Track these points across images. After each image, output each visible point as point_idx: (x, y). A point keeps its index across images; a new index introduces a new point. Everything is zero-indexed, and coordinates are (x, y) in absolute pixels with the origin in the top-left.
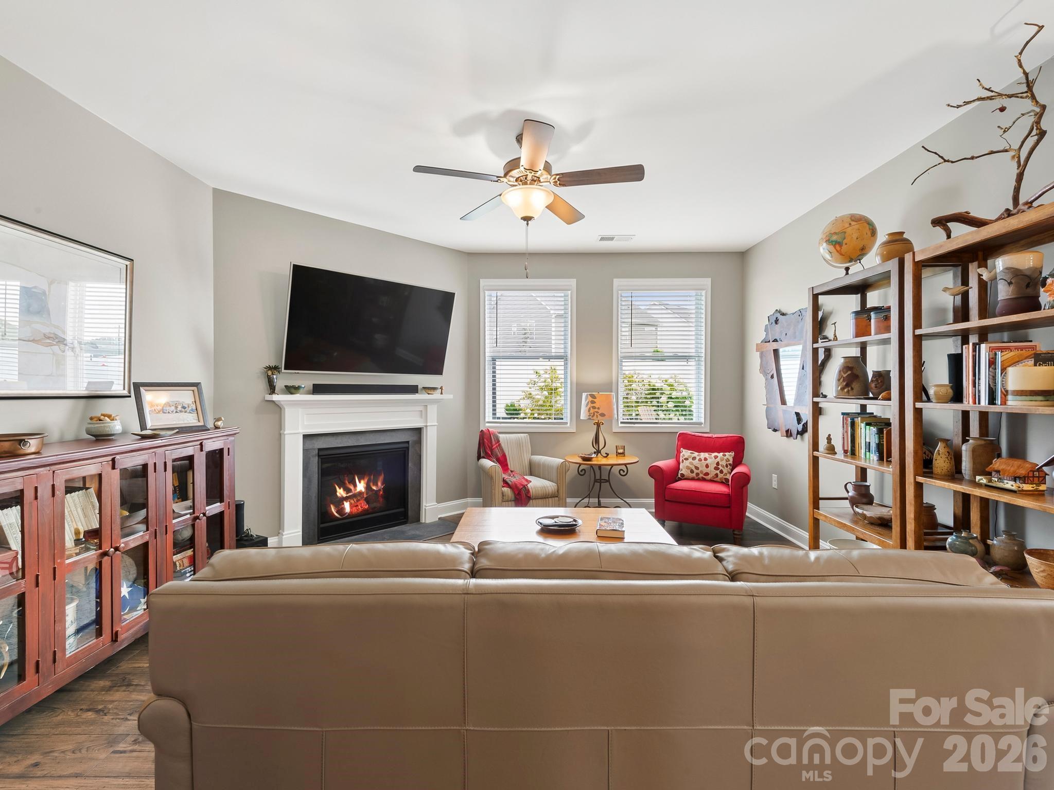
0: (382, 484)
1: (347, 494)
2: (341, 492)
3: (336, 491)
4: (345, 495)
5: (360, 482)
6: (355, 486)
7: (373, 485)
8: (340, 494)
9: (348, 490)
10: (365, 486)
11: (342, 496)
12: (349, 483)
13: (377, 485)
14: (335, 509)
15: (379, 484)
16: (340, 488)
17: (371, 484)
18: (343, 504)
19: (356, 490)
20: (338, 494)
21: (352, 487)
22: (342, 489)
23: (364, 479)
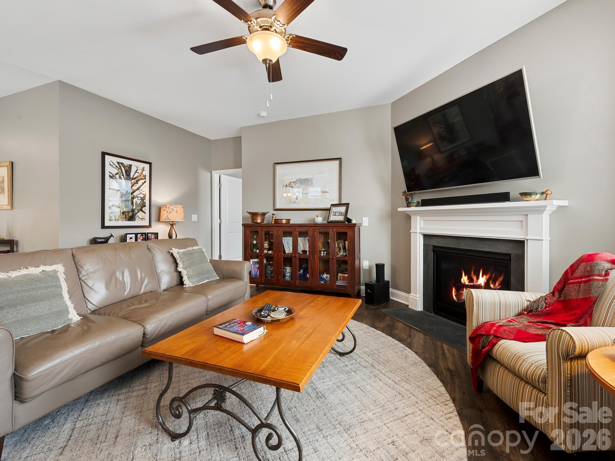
0: (499, 285)
1: (469, 283)
2: (465, 279)
3: (461, 277)
4: (467, 283)
5: (482, 276)
6: (478, 278)
7: (492, 283)
8: (464, 280)
9: (471, 280)
10: (486, 281)
11: (465, 283)
12: (474, 274)
13: (495, 284)
14: (455, 292)
15: (497, 284)
16: (465, 276)
17: (491, 282)
18: (463, 290)
19: (477, 282)
20: (462, 280)
21: (475, 278)
22: (466, 277)
23: (486, 275)
